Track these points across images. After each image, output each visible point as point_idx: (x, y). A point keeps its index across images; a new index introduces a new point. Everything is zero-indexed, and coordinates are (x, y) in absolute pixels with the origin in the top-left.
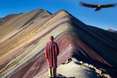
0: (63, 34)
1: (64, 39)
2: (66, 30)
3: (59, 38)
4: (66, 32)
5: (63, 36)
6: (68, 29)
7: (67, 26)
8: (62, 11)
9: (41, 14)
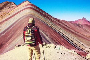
0: (24, 17)
1: (25, 21)
2: (27, 14)
3: (21, 21)
4: (28, 16)
5: (24, 19)
6: (29, 13)
7: (29, 10)
8: (25, 1)
9: (9, 5)
